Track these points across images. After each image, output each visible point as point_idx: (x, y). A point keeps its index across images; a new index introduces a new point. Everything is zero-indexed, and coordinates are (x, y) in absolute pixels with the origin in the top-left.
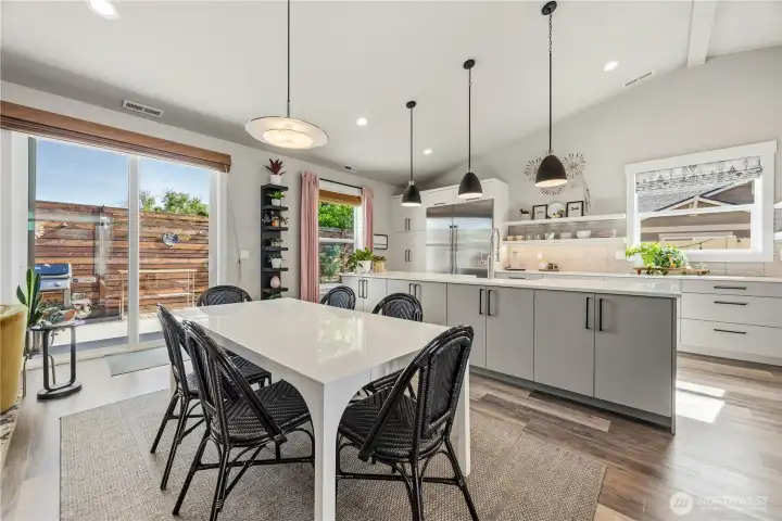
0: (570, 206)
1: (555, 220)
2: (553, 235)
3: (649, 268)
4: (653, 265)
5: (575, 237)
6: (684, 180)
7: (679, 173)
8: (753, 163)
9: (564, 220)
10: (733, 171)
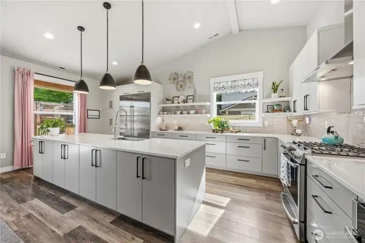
0: (188, 97)
1: (182, 104)
2: (179, 112)
3: (216, 130)
4: (218, 128)
5: (189, 113)
6: (231, 87)
7: (229, 83)
8: (255, 81)
9: (185, 104)
10: (248, 84)
